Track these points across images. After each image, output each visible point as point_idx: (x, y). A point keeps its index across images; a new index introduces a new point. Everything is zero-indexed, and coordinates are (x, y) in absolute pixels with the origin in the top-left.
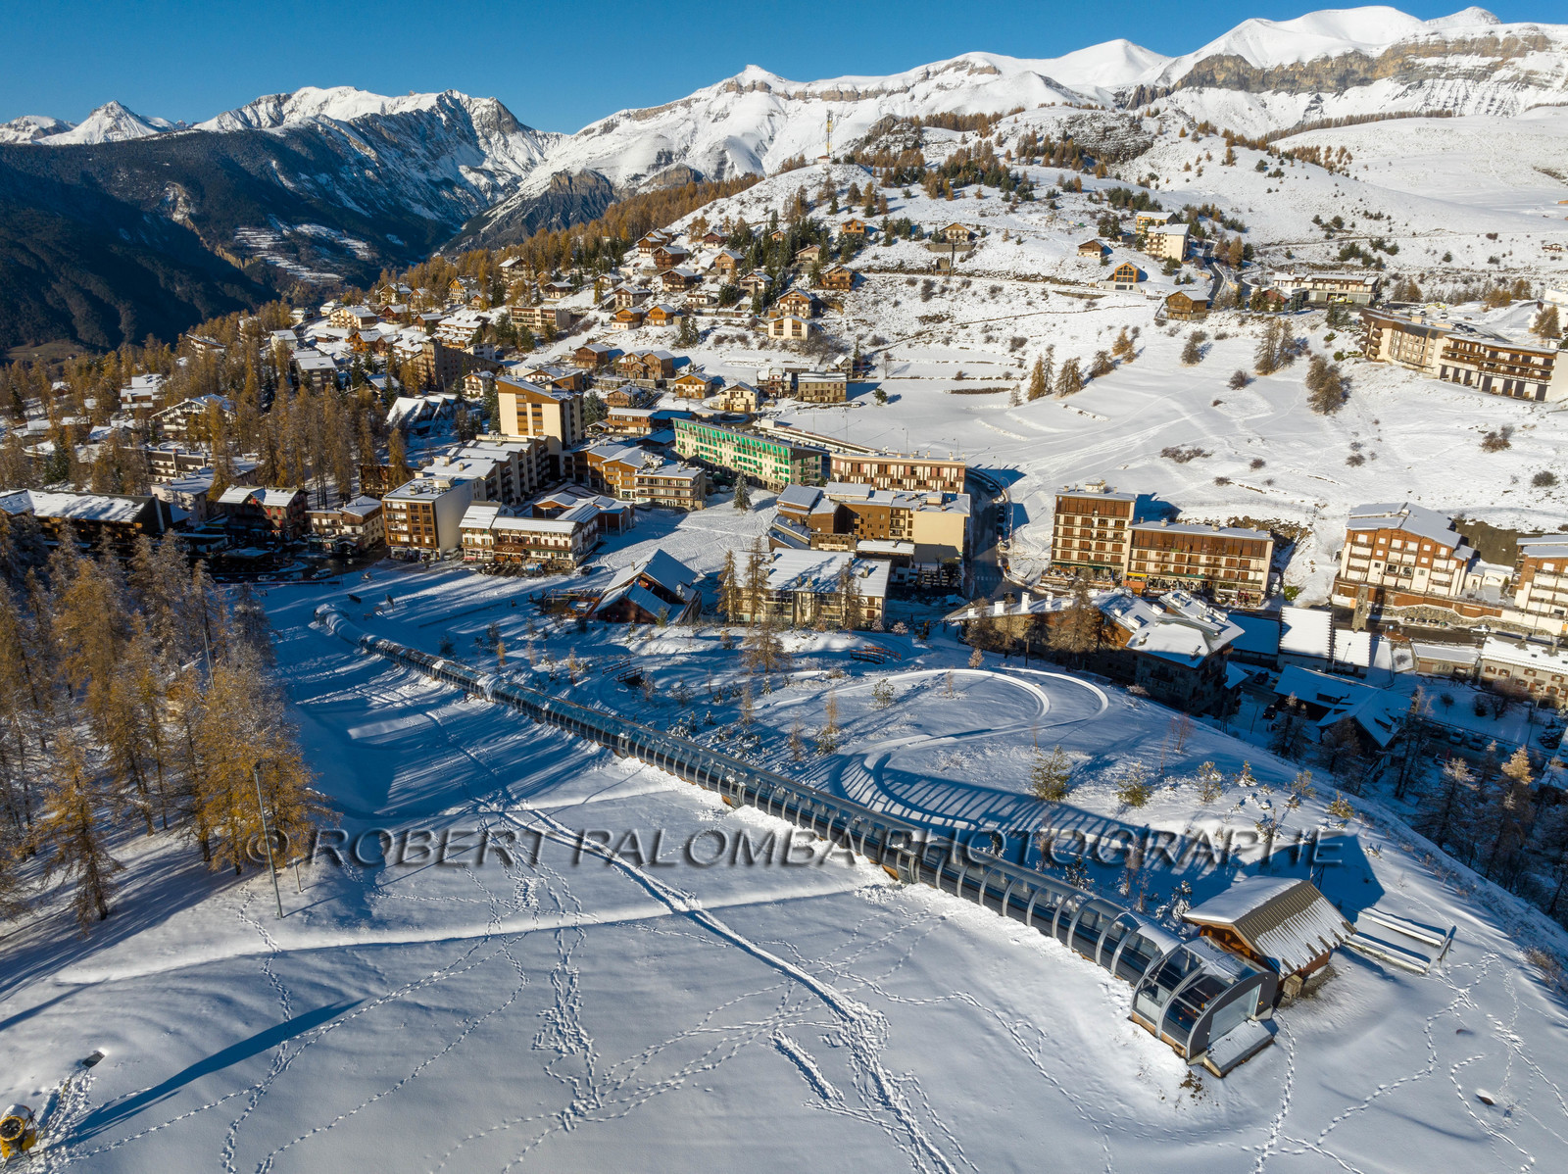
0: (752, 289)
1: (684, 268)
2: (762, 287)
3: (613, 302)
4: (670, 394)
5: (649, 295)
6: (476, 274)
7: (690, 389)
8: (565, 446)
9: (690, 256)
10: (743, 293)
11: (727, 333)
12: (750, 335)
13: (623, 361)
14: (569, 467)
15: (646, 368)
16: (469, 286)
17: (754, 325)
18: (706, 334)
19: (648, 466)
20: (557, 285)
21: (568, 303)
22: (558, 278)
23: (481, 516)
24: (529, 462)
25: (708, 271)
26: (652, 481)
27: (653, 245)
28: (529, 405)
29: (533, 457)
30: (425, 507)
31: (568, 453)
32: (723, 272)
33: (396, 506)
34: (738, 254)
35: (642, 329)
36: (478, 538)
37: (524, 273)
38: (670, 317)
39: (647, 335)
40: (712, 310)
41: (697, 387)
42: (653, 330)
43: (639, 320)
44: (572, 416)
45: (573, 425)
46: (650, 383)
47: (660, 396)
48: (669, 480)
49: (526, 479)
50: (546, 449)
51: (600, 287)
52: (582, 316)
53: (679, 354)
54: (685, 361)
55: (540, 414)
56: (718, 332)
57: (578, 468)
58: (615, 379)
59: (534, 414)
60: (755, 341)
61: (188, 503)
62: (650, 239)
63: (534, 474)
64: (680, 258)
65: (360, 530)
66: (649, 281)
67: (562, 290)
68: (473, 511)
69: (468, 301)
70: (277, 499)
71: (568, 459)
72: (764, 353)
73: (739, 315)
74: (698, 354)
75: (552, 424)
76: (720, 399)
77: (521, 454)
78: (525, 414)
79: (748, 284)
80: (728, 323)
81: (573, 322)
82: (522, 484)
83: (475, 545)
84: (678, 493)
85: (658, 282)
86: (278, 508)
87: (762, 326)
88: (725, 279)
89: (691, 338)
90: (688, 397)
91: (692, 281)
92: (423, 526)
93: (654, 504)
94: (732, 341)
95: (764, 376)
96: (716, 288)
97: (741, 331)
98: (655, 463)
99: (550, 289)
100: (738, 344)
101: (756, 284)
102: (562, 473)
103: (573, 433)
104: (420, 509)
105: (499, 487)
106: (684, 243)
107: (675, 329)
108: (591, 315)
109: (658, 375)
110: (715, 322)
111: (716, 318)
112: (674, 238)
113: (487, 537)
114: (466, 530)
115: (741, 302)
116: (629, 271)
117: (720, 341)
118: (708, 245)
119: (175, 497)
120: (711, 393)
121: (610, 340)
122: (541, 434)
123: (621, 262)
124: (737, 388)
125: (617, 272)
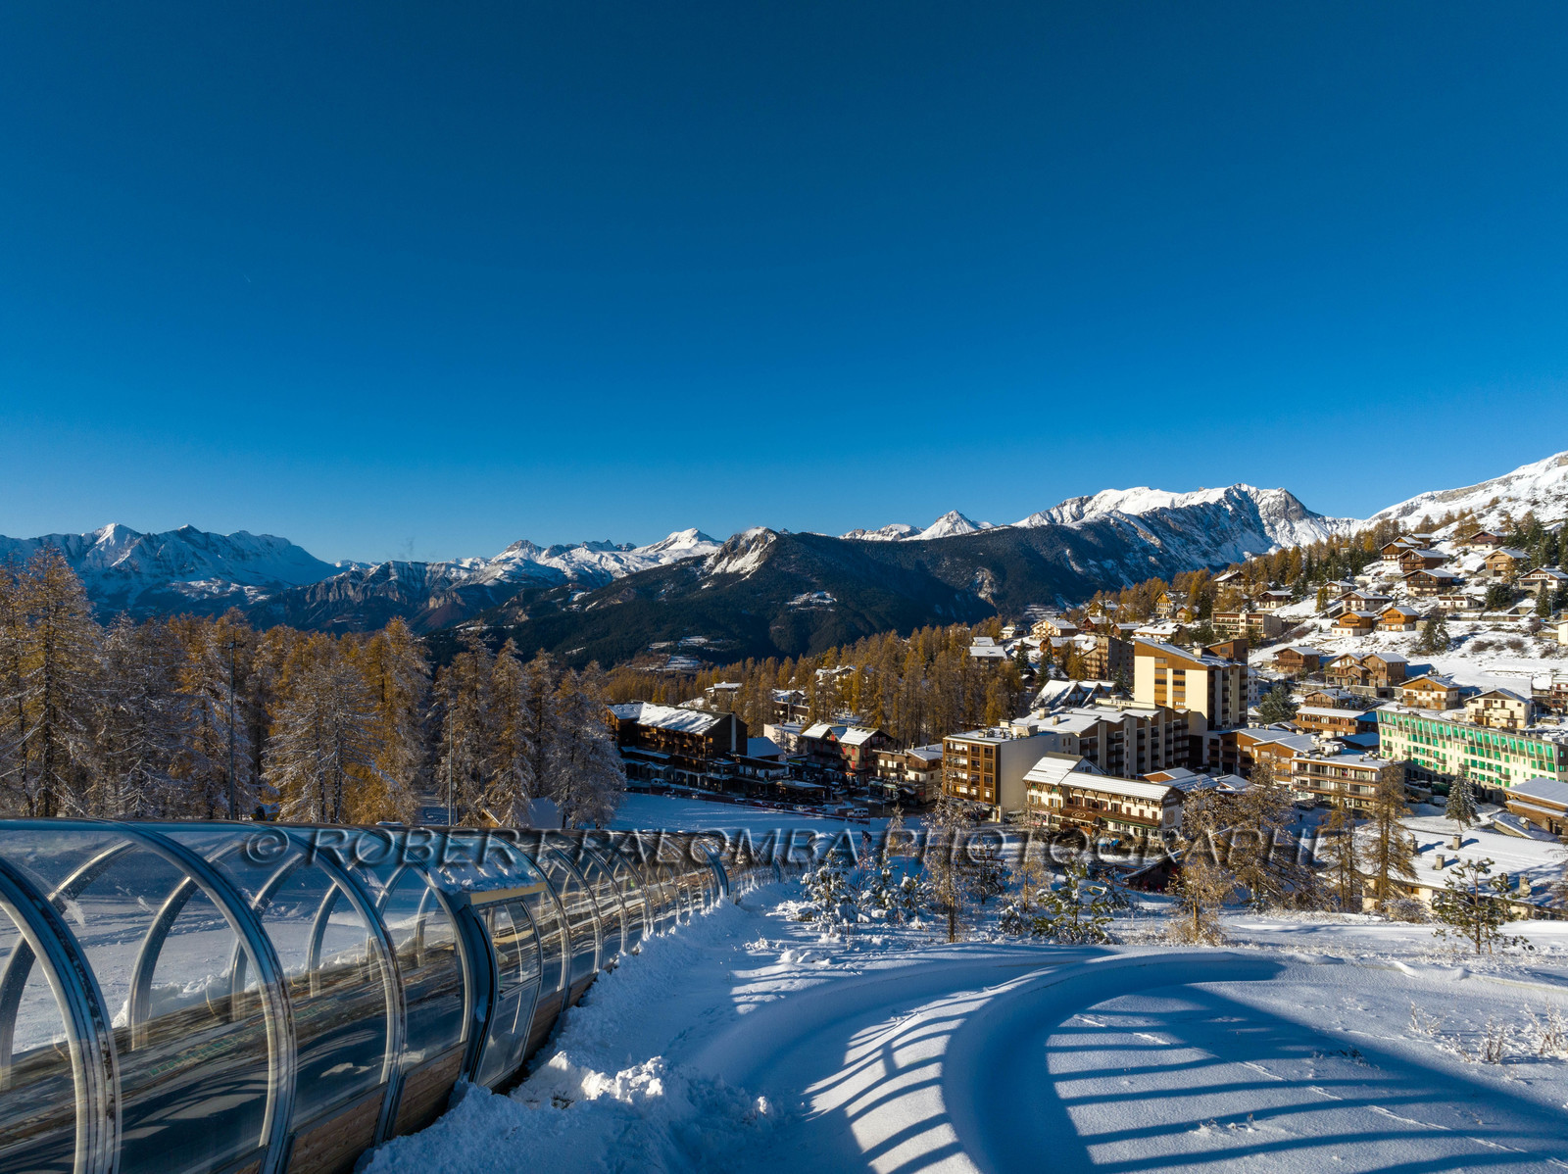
0: (1537, 588)
1: (1438, 572)
2: (1554, 585)
3: (1340, 610)
4: (1396, 703)
5: (1387, 601)
6: (1187, 590)
7: (1424, 697)
8: (1211, 724)
9: (1452, 559)
10: (1524, 595)
11: (1493, 639)
12: (1529, 641)
13: (1337, 665)
14: (1214, 753)
15: (1366, 673)
16: (1177, 600)
17: (1535, 629)
18: (1461, 640)
19: (1316, 751)
20: (1273, 593)
21: (1286, 612)
22: (1276, 588)
23: (1054, 770)
24: (1155, 734)
25: (1472, 574)
26: (1319, 769)
27: (1402, 549)
28: (1170, 672)
29: (1161, 729)
30: (987, 750)
31: (1214, 735)
32: (1497, 573)
33: (959, 747)
34: (1522, 554)
35: (1372, 635)
36: (1045, 797)
37: (1241, 587)
38: (1411, 621)
39: (1376, 640)
40: (1472, 615)
41: (1434, 695)
42: (1385, 636)
43: (1367, 626)
44: (1225, 689)
45: (1225, 700)
46: (1370, 691)
47: (1383, 704)
48: (1344, 769)
49: (1147, 754)
50: (1185, 727)
51: (1323, 596)
52: (1297, 624)
53: (1415, 661)
54: (1426, 668)
55: (1183, 684)
56: (1479, 638)
57: (1226, 754)
58: (1322, 685)
59: (1176, 683)
60: (1536, 648)
61: (792, 744)
62: (1397, 545)
63: (1161, 752)
64: (1439, 561)
65: (922, 776)
66: (1390, 587)
67: (1279, 598)
68: (1045, 763)
69: (1173, 615)
70: (854, 737)
71: (1214, 742)
72: (1550, 663)
73: (1513, 619)
74: (1442, 663)
75: (1196, 697)
76: (1471, 708)
77: (1142, 721)
78: (1164, 682)
79: (1532, 583)
80: (1497, 629)
81: (1286, 629)
82: (1141, 760)
83: (1041, 806)
84: (1356, 788)
85: (1402, 587)
86: (853, 747)
87: (1548, 630)
88: (1499, 580)
89: (1436, 643)
90: (1420, 706)
91: (1448, 584)
92: (982, 774)
93: (1321, 804)
94: (1500, 648)
95: (1544, 683)
96: (1483, 590)
97: (1513, 636)
98: (1329, 748)
99: (1266, 598)
100: (1509, 651)
101: (1544, 583)
102: (1206, 760)
103: (1225, 711)
104: (982, 752)
105: (1101, 751)
106: (1445, 549)
107: (1417, 635)
108: (1308, 623)
109: (1383, 683)
110: (1476, 628)
111: (1479, 623)
112: (1433, 544)
113: (1056, 796)
114: (1034, 785)
115: (1519, 605)
116: (1368, 579)
117: (1480, 647)
118: (1477, 547)
119: (783, 736)
120: (1458, 704)
121: (1326, 647)
122: (1183, 707)
123: (1357, 571)
124: (1495, 694)
125: (1352, 581)
